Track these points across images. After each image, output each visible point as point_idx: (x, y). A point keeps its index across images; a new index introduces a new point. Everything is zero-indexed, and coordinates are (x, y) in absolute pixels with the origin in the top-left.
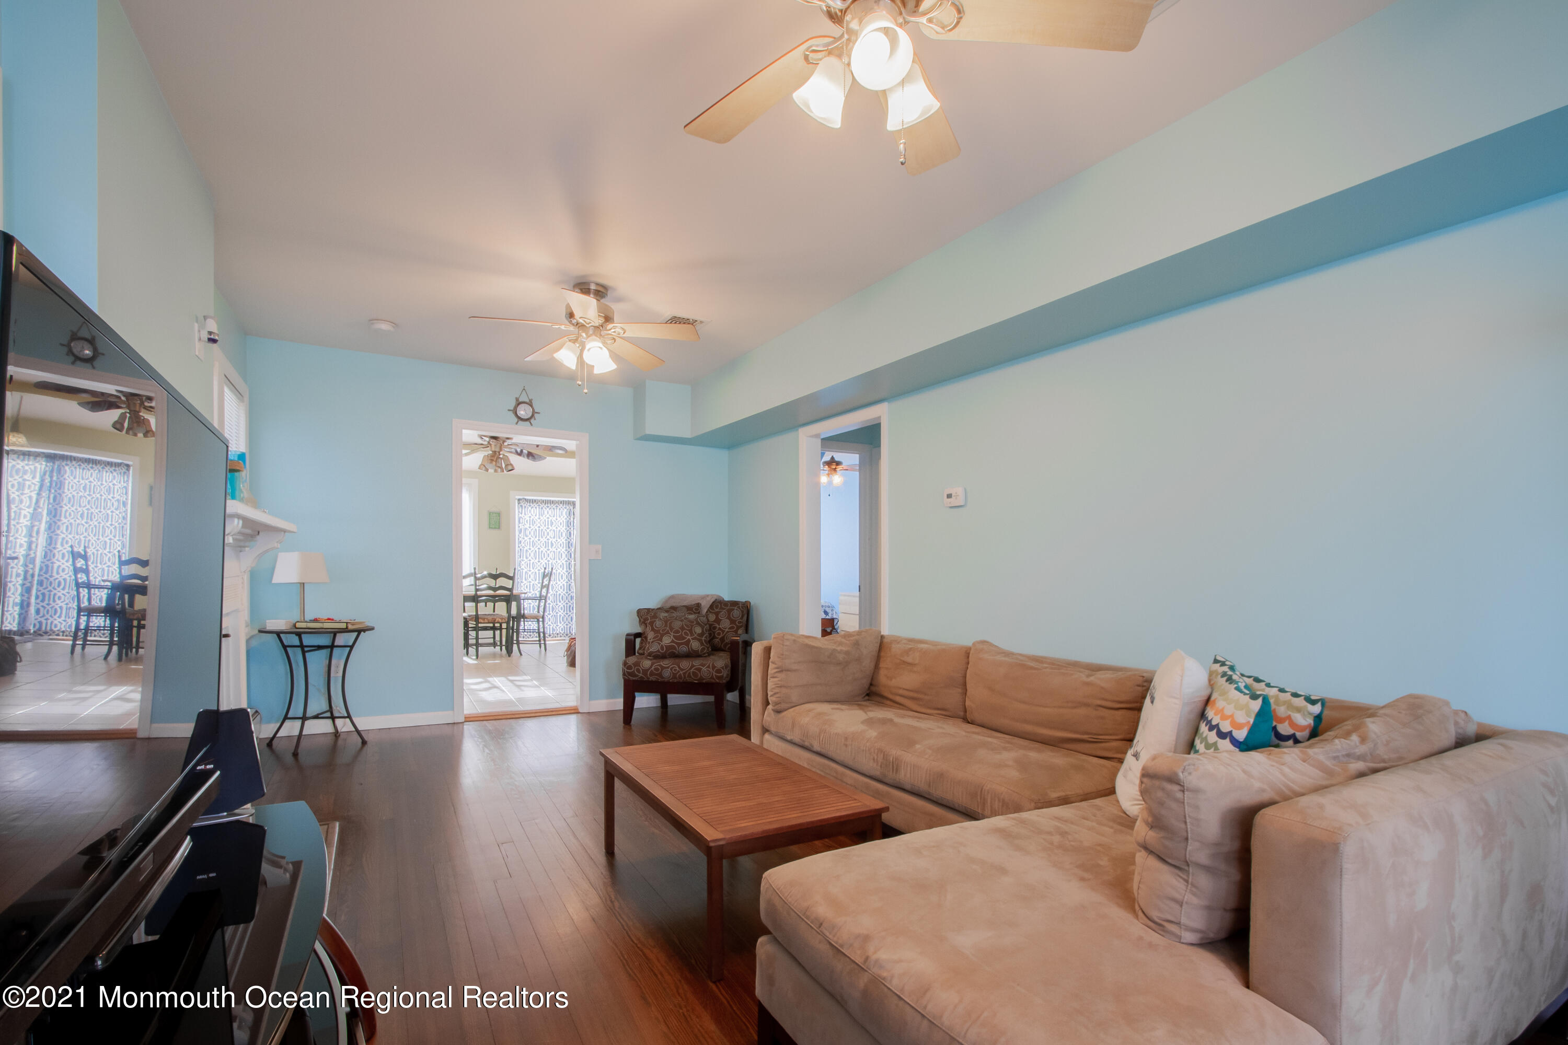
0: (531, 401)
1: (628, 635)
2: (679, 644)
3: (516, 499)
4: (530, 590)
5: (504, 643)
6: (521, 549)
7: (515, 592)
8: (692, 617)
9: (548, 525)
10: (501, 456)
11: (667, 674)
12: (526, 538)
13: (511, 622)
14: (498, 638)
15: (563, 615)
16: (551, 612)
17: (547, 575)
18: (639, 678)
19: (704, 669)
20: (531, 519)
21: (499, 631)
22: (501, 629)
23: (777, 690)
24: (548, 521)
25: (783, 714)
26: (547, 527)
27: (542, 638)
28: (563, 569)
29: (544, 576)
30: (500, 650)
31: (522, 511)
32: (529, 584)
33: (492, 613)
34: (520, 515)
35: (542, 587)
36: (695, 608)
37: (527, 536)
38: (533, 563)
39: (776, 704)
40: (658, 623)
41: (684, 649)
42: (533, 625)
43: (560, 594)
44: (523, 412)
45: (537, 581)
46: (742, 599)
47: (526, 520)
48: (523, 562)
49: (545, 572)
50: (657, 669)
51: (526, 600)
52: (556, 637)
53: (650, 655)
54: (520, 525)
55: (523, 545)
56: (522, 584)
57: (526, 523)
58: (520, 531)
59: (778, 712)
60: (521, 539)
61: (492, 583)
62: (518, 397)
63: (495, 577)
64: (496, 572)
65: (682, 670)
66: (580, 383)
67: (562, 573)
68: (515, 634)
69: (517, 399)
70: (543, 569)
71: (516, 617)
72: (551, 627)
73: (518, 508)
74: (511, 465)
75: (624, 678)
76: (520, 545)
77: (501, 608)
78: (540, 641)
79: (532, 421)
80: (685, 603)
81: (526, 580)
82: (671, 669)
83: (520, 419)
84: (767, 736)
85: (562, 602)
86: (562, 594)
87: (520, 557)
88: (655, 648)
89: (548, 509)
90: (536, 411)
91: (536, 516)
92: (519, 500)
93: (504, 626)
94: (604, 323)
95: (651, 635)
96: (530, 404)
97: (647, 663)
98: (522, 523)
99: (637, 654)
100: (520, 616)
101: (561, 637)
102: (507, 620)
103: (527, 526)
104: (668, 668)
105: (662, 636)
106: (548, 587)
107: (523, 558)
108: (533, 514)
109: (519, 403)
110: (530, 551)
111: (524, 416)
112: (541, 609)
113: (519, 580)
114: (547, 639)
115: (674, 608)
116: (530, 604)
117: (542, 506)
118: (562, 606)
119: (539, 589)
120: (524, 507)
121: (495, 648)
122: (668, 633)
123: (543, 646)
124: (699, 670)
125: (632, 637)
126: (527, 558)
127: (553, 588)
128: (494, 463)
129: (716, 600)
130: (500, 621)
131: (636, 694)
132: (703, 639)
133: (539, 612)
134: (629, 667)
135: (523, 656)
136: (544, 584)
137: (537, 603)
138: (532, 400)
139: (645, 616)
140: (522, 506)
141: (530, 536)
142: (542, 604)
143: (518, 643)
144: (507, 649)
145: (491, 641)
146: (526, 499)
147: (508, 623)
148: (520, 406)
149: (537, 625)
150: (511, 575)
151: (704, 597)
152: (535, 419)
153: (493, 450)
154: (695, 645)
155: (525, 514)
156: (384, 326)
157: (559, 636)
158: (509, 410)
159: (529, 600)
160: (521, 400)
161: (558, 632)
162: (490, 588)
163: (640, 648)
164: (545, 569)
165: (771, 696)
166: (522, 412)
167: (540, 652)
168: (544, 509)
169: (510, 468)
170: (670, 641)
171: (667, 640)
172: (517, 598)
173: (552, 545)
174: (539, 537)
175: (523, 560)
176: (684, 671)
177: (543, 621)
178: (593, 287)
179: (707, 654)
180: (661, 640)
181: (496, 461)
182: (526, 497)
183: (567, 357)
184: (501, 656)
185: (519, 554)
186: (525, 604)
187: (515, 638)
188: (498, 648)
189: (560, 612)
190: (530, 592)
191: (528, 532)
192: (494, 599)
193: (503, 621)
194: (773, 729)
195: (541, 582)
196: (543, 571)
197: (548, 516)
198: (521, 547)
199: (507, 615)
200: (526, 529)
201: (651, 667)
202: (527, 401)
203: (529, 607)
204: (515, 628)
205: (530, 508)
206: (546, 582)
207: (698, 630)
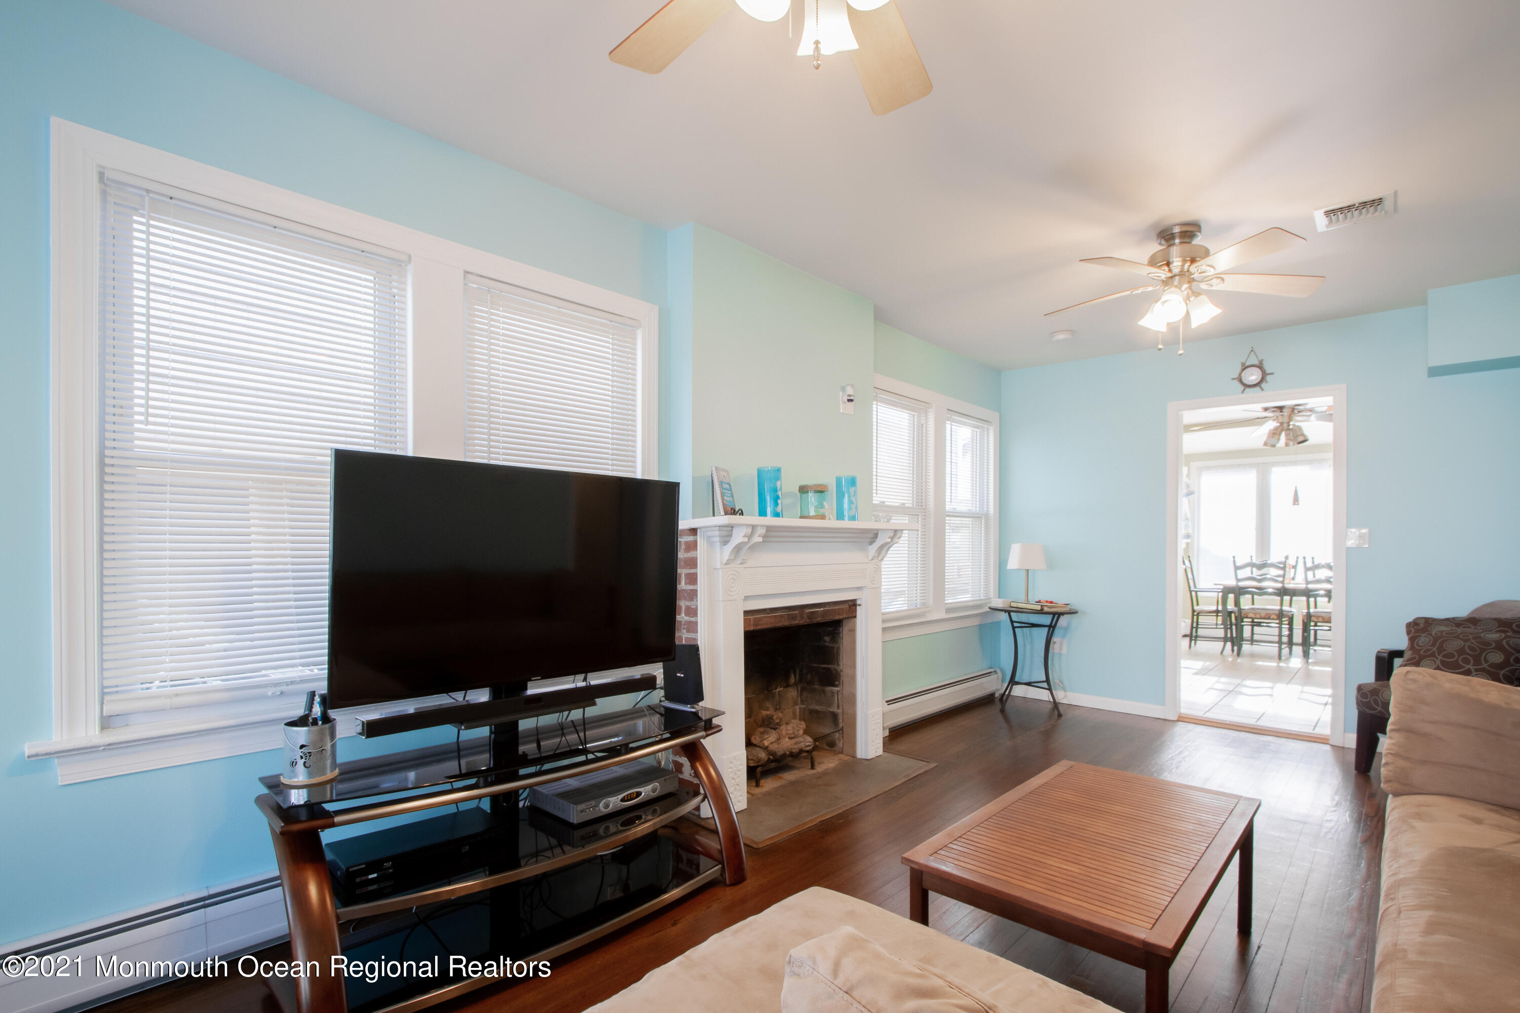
0: (1261, 362)
1: (1380, 651)
18: (1379, 712)
44: (1253, 376)
62: (1244, 362)
69: (1243, 364)
74: (1303, 435)
75: (1358, 709)
79: (1263, 385)
83: (1246, 386)
90: (1267, 373)
96: (1260, 365)
109: (1245, 367)
111: (1253, 381)
125: (1387, 655)
128: (1282, 436)
131: (1378, 734)
134: (1364, 695)
138: (1262, 360)
139: (1411, 627)
148: (1246, 371)
152: (1265, 381)
156: (1061, 337)
158: (1233, 379)
160: (1246, 364)
166: (1250, 378)
169: (1301, 439)
178: (1177, 230)
181: (1284, 434)
202: (1257, 362)
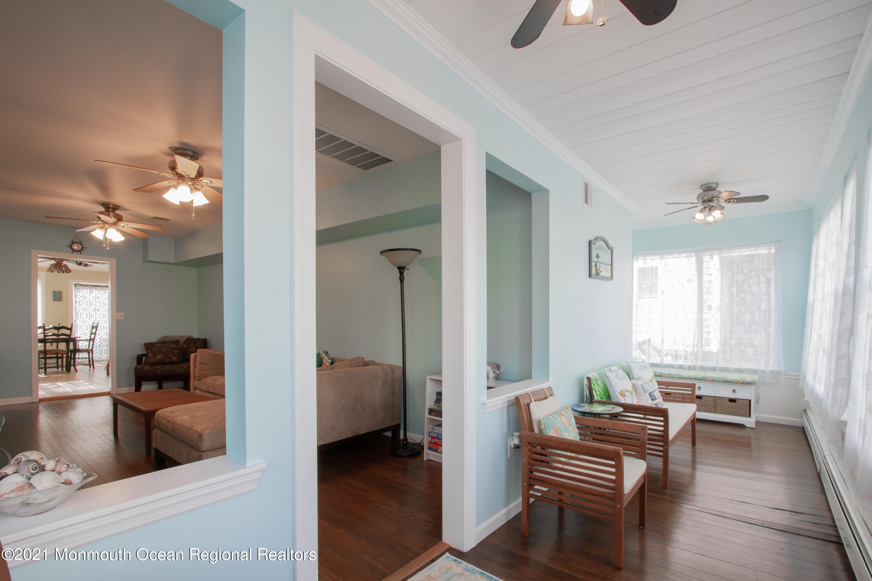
1: (138, 355)
2: (165, 358)
3: (73, 284)
4: (83, 335)
5: (64, 365)
6: (77, 313)
7: (72, 336)
8: (173, 346)
9: (96, 299)
10: (63, 265)
11: (158, 372)
12: (80, 306)
13: (70, 354)
14: (60, 363)
15: (106, 350)
16: (98, 348)
17: (95, 327)
18: (144, 375)
19: (178, 369)
20: (84, 295)
21: (61, 360)
22: (62, 357)
23: (199, 371)
24: (96, 297)
25: (201, 381)
26: (95, 300)
27: (91, 363)
28: (106, 324)
29: (93, 328)
30: (61, 370)
31: (77, 291)
32: (82, 332)
33: (56, 349)
34: (76, 293)
35: (92, 334)
36: (176, 342)
37: (81, 305)
38: (85, 320)
39: (198, 377)
40: (154, 349)
41: (168, 360)
42: (85, 355)
43: (104, 338)
45: (88, 330)
46: (202, 337)
47: (80, 296)
48: (78, 320)
49: (93, 325)
50: (153, 370)
51: (80, 341)
52: (101, 362)
53: (150, 363)
54: (76, 299)
55: (78, 310)
56: (77, 333)
57: (80, 298)
58: (76, 302)
59: (199, 380)
60: (76, 307)
61: (56, 332)
63: (58, 329)
64: (59, 326)
65: (166, 370)
66: (105, 246)
67: (105, 326)
68: (72, 360)
69: (72, 241)
70: (92, 323)
71: (73, 351)
72: (98, 356)
73: (75, 289)
74: (69, 268)
75: (135, 375)
76: (76, 310)
77: (62, 346)
78: (90, 363)
79: (82, 252)
80: (172, 340)
81: (80, 330)
82: (161, 370)
83: (74, 250)
84: (196, 391)
85: (106, 342)
86: (106, 338)
87: (76, 317)
88: (152, 360)
89: (95, 290)
90: (84, 247)
91: (87, 293)
92: (75, 285)
93: (65, 356)
94: (117, 221)
95: (150, 355)
96: (80, 243)
97: (148, 368)
98: (78, 298)
99: (143, 364)
100: (76, 350)
101: (105, 361)
102: (66, 352)
103: (81, 299)
104: (159, 369)
105: (156, 355)
106: (95, 334)
107: (78, 317)
108: (85, 293)
110: (83, 314)
111: (77, 249)
112: (91, 346)
113: (75, 330)
114: (95, 363)
115: (165, 342)
116: (83, 343)
117: (92, 288)
118: (105, 344)
119: (89, 335)
120: (79, 289)
121: (58, 369)
122: (160, 353)
123: (92, 366)
124: (176, 369)
125: (141, 356)
126: (81, 317)
127: (99, 334)
128: (58, 268)
129: (189, 338)
130: (62, 353)
131: (142, 382)
132: (179, 355)
133: (89, 348)
134: (138, 370)
135: (78, 372)
136: (93, 332)
137: (88, 343)
138: (81, 241)
139: (148, 346)
140: (77, 288)
141: (83, 305)
142: (91, 343)
143: (74, 365)
144: (66, 369)
145: (56, 365)
146: (80, 284)
147: (67, 354)
148: (74, 244)
149: (88, 356)
150: (70, 327)
151: (182, 337)
152: (83, 251)
153: (57, 261)
154: (174, 358)
155: (80, 293)
157: (104, 361)
158: (67, 246)
159: (82, 341)
160: (75, 241)
161: (103, 359)
162: (54, 335)
163: (145, 361)
164: (94, 324)
165: (197, 374)
166: (75, 247)
167: (90, 370)
168: (93, 290)
169: (68, 271)
170: (160, 357)
171: (159, 357)
172: (74, 340)
173: (99, 310)
174: (89, 306)
175: (78, 319)
176: (168, 370)
177: (92, 353)
178: (111, 206)
179: (180, 362)
180: (156, 357)
181: (59, 268)
182: (80, 283)
183: (98, 234)
184: (62, 373)
185: (75, 315)
186: (79, 343)
187: (72, 363)
188: (60, 369)
189: (104, 348)
190: (83, 337)
191: (81, 303)
192: (57, 341)
193: (64, 353)
194: (197, 387)
195: (91, 330)
196: (92, 324)
197: (96, 294)
198: (77, 312)
199: (67, 350)
200: (80, 301)
201: (150, 369)
202: (78, 241)
203: (82, 345)
204: (72, 357)
205: (83, 289)
206: (94, 331)
207: (176, 352)
